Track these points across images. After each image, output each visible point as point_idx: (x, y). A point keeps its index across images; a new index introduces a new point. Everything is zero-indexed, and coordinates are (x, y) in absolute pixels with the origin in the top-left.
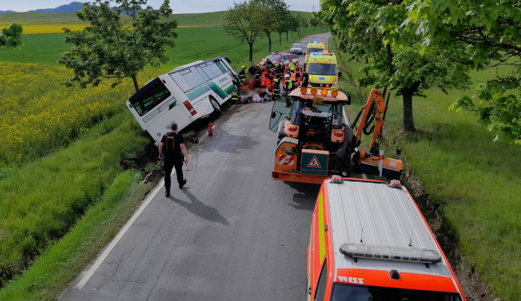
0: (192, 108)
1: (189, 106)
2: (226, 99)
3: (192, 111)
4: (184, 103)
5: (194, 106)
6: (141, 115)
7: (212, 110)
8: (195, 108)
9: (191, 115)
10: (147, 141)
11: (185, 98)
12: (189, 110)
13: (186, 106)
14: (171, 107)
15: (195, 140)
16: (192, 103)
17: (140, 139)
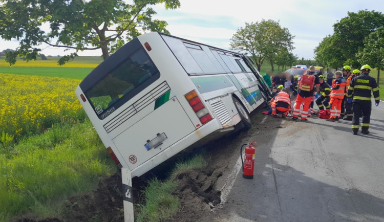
0: (203, 107)
1: (195, 102)
2: (255, 106)
3: (201, 114)
4: (186, 96)
5: (206, 104)
6: (101, 116)
7: (237, 120)
8: (209, 108)
9: (199, 123)
10: (109, 172)
11: (190, 86)
12: (196, 111)
13: (190, 101)
14: (159, 102)
15: (207, 184)
16: (203, 97)
17: (97, 166)
